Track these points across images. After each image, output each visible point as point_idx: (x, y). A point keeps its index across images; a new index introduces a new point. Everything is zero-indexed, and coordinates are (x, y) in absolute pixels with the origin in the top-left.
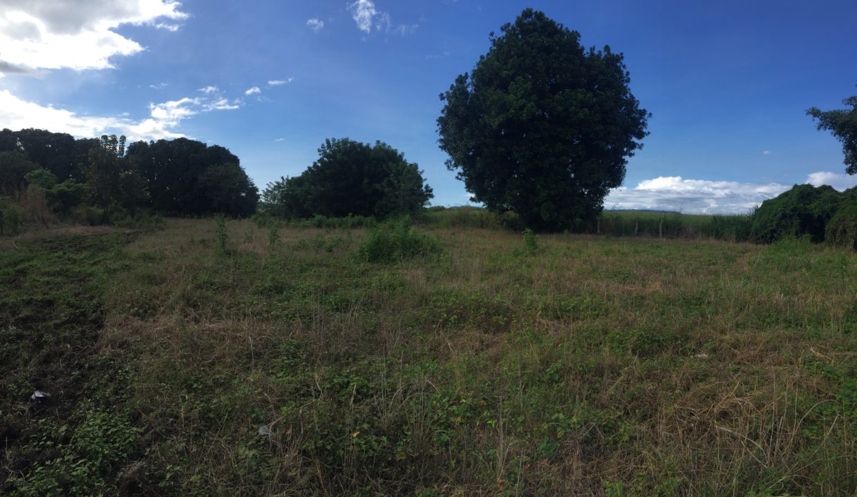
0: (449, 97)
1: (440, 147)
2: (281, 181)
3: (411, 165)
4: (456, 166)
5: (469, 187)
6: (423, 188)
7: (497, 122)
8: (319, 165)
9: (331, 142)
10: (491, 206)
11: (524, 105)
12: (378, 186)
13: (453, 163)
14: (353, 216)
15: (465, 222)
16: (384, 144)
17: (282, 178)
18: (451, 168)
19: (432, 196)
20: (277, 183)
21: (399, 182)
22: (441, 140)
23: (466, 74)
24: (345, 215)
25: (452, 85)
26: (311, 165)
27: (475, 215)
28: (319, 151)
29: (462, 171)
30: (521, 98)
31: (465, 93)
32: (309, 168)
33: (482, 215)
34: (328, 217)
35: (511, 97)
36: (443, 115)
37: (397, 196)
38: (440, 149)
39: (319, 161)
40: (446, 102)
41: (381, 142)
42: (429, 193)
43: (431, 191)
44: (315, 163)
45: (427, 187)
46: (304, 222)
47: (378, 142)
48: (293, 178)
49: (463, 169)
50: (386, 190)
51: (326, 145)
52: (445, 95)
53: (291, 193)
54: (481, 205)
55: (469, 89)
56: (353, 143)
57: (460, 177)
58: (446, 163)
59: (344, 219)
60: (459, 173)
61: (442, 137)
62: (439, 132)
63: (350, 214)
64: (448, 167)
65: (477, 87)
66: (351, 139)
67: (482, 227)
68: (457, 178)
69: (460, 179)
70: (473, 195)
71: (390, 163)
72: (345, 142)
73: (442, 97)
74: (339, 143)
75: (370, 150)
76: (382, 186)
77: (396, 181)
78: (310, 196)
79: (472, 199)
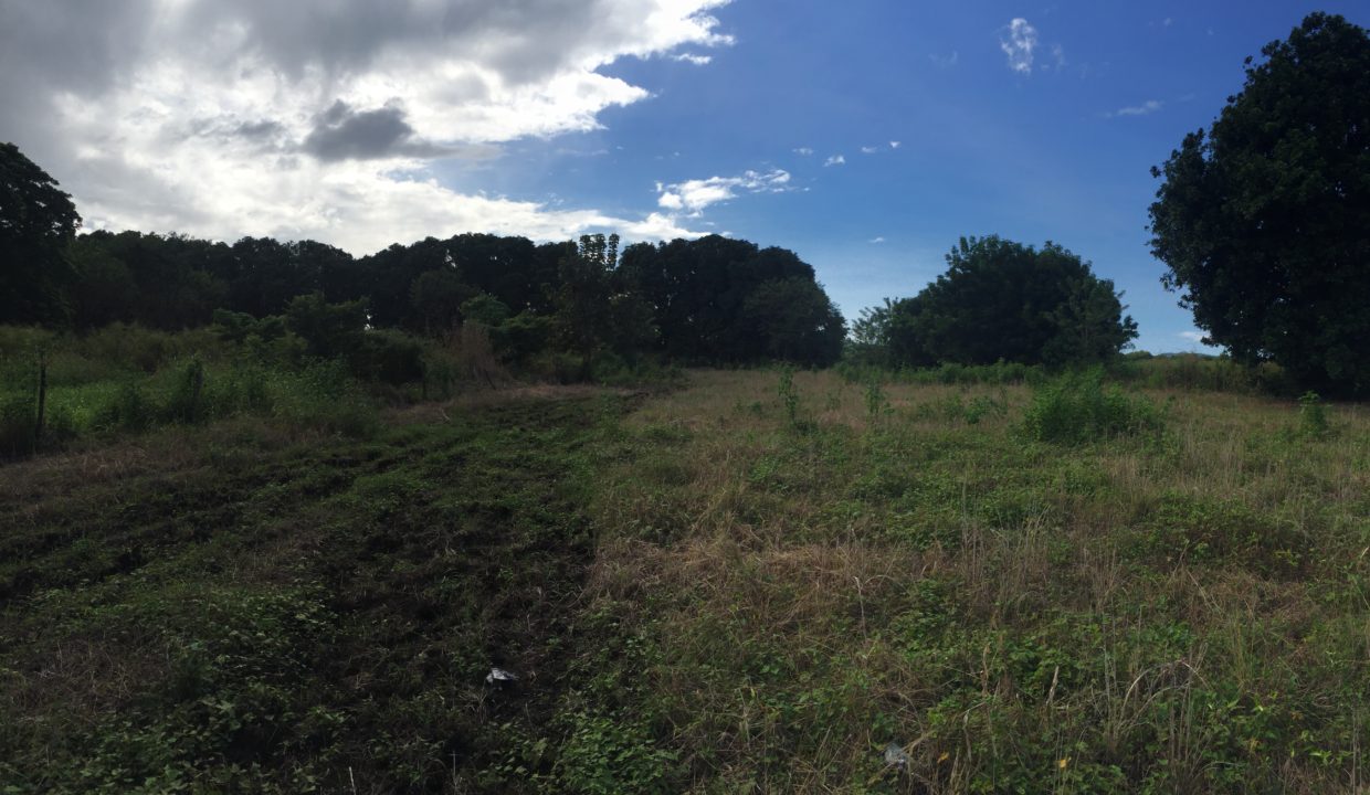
0: (1167, 172)
1: (1152, 252)
2: (885, 306)
3: (1103, 282)
4: (1179, 283)
5: (1200, 320)
6: (1122, 321)
7: (1252, 210)
8: (948, 279)
9: (968, 241)
10: (1238, 354)
11: (1303, 177)
12: (1048, 316)
13: (1174, 278)
14: (1006, 363)
15: (1190, 379)
16: (1059, 248)
17: (887, 300)
18: (1171, 287)
19: (1135, 335)
20: (877, 309)
21: (1083, 310)
22: (1155, 242)
23: (1201, 131)
24: (992, 360)
25: (1175, 151)
26: (935, 281)
27: (1207, 369)
28: (948, 257)
29: (1188, 293)
30: (1297, 165)
31: (1197, 163)
32: (931, 285)
33: (1221, 368)
34: (965, 366)
35: (1279, 165)
36: (1159, 200)
37: (1079, 334)
38: (1152, 256)
39: (948, 274)
40: (1164, 179)
41: (1053, 244)
42: (1130, 330)
43: (1135, 326)
44: (940, 277)
45: (1128, 319)
46: (923, 373)
47: (1049, 243)
48: (903, 300)
49: (1191, 289)
50: (1061, 323)
51: (959, 247)
52: (1161, 168)
53: (899, 326)
54: (1217, 351)
55: (1206, 156)
56: (1005, 244)
57: (1185, 302)
58: (1162, 280)
59: (992, 368)
60: (1185, 297)
61: (1157, 236)
62: (1151, 227)
63: (1001, 360)
64: (1166, 286)
65: (1220, 151)
66: (1002, 238)
67: (1219, 389)
68: (1180, 304)
69: (1185, 307)
70: (1207, 335)
71: (1070, 279)
72: (993, 242)
73: (1155, 172)
74: (981, 243)
75: (1034, 256)
76: (1055, 316)
77: (1078, 308)
78: (932, 331)
79: (1205, 341)
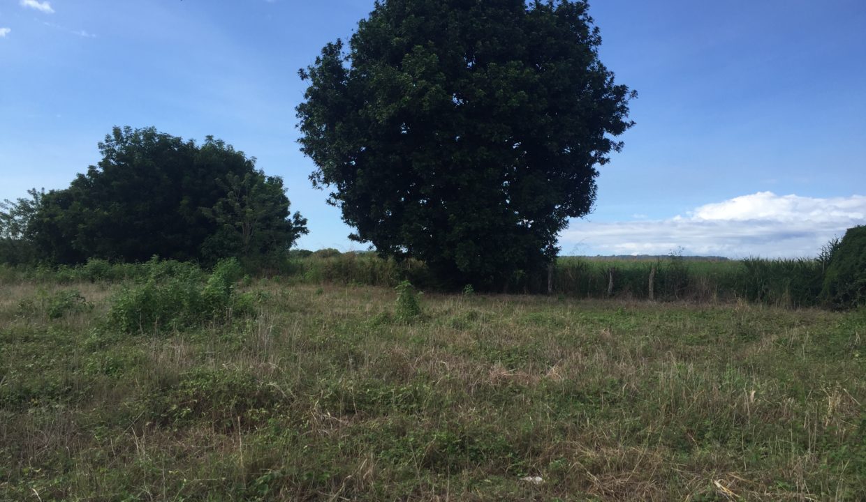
0: (313, 75)
1: (302, 150)
2: (31, 198)
4: (326, 181)
5: (348, 216)
7: (385, 116)
8: (101, 170)
9: (123, 133)
10: (383, 250)
11: (426, 89)
12: (206, 212)
13: (322, 177)
14: (160, 260)
15: (347, 274)
16: (221, 143)
17: (34, 193)
18: (320, 184)
20: (22, 201)
21: (243, 205)
22: (302, 141)
23: (339, 41)
24: (145, 258)
25: (318, 58)
26: (85, 171)
27: (362, 263)
28: (101, 146)
29: (336, 191)
30: (421, 78)
31: (339, 71)
32: (81, 176)
33: (374, 263)
34: (112, 262)
35: (405, 76)
36: (305, 101)
37: (240, 229)
38: (302, 154)
39: (100, 164)
40: (309, 83)
41: (215, 138)
43: (304, 222)
44: (92, 168)
46: (63, 271)
47: (210, 138)
48: (52, 192)
49: (339, 187)
50: (220, 219)
51: (113, 137)
52: (308, 72)
53: (46, 220)
54: (366, 246)
55: (347, 65)
56: (164, 138)
57: (333, 200)
58: (311, 177)
59: (144, 266)
60: (333, 195)
61: (303, 135)
62: (300, 126)
63: (155, 257)
64: (315, 183)
65: (358, 61)
66: (160, 130)
67: (373, 283)
68: (329, 201)
69: (334, 204)
70: (354, 231)
71: (229, 175)
72: (150, 134)
73: (304, 76)
74: (136, 135)
75: (196, 150)
76: (214, 211)
77: (237, 204)
78: (81, 226)
79: (352, 237)
